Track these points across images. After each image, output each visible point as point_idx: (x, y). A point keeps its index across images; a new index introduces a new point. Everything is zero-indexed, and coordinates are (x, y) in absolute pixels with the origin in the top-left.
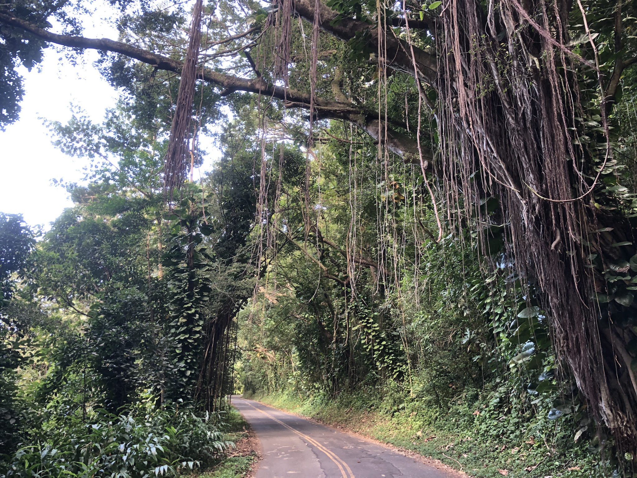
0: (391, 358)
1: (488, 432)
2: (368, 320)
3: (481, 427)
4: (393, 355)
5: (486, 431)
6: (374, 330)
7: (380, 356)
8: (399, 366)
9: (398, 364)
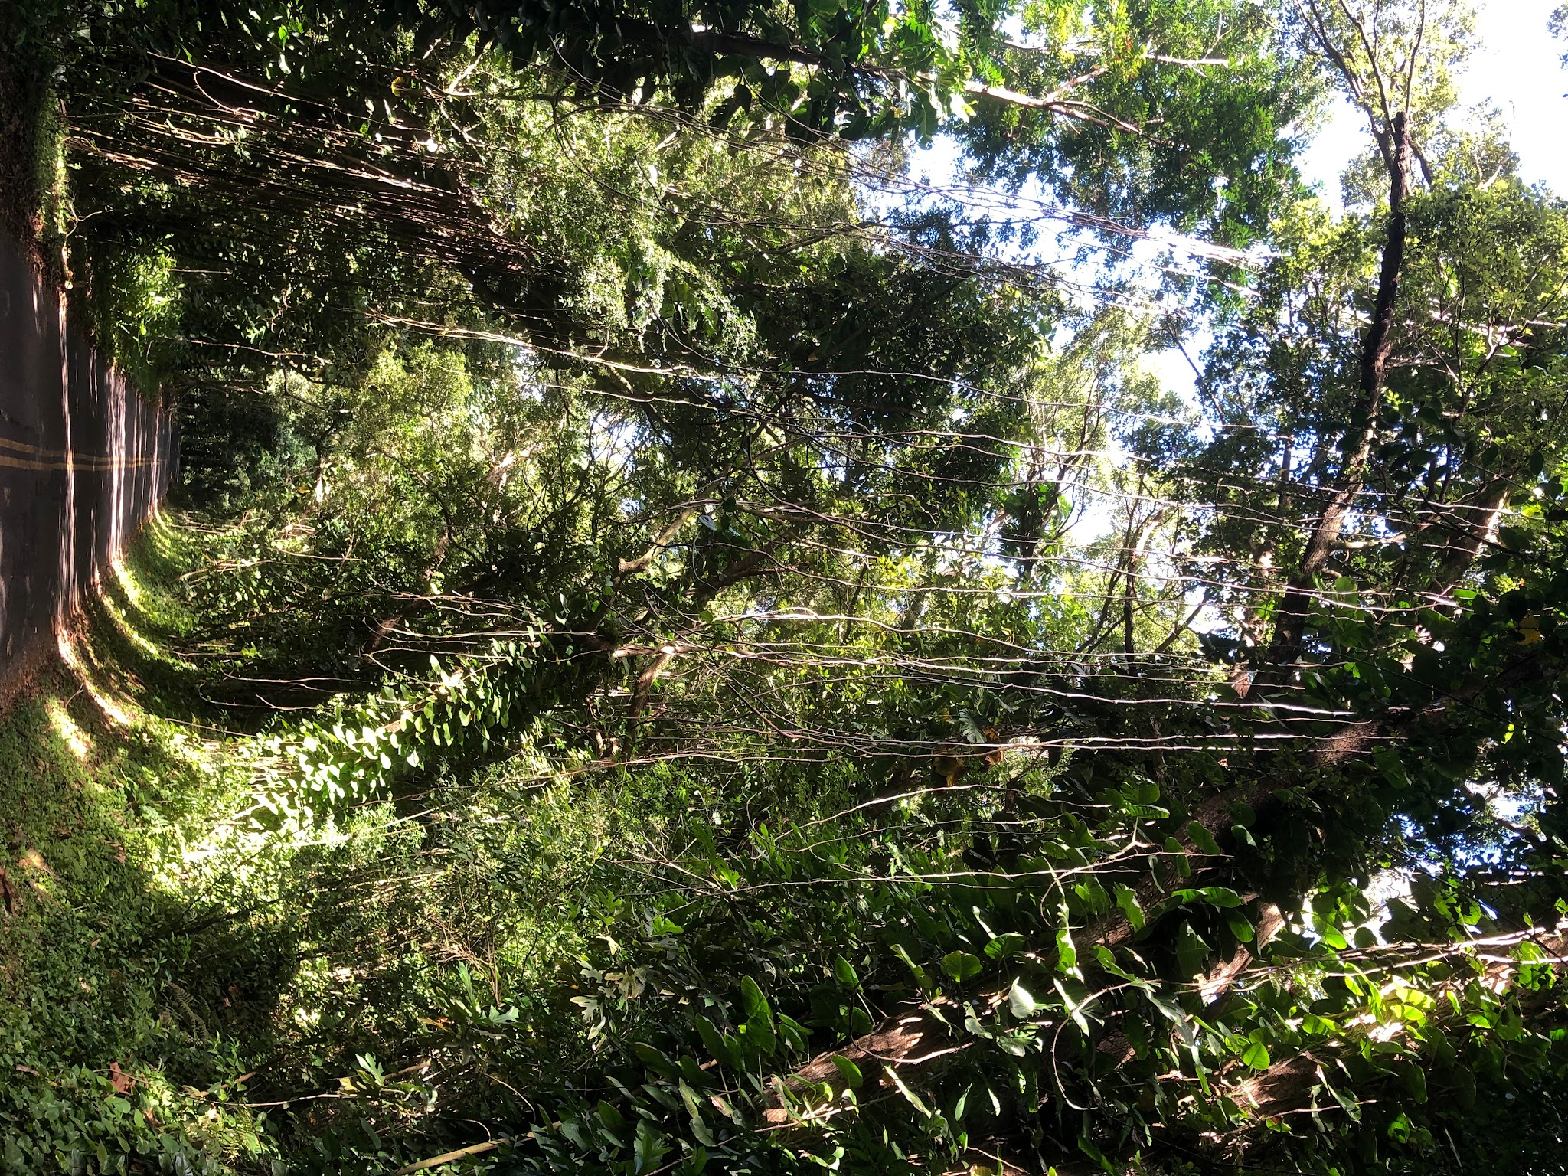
0: (332, 786)
1: (20, 1125)
2: (467, 709)
3: (49, 1094)
4: (342, 794)
5: (24, 1119)
6: (431, 729)
7: (337, 748)
8: (302, 815)
9: (309, 812)
